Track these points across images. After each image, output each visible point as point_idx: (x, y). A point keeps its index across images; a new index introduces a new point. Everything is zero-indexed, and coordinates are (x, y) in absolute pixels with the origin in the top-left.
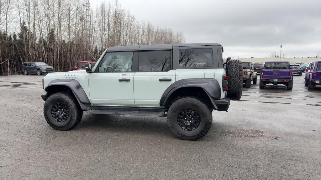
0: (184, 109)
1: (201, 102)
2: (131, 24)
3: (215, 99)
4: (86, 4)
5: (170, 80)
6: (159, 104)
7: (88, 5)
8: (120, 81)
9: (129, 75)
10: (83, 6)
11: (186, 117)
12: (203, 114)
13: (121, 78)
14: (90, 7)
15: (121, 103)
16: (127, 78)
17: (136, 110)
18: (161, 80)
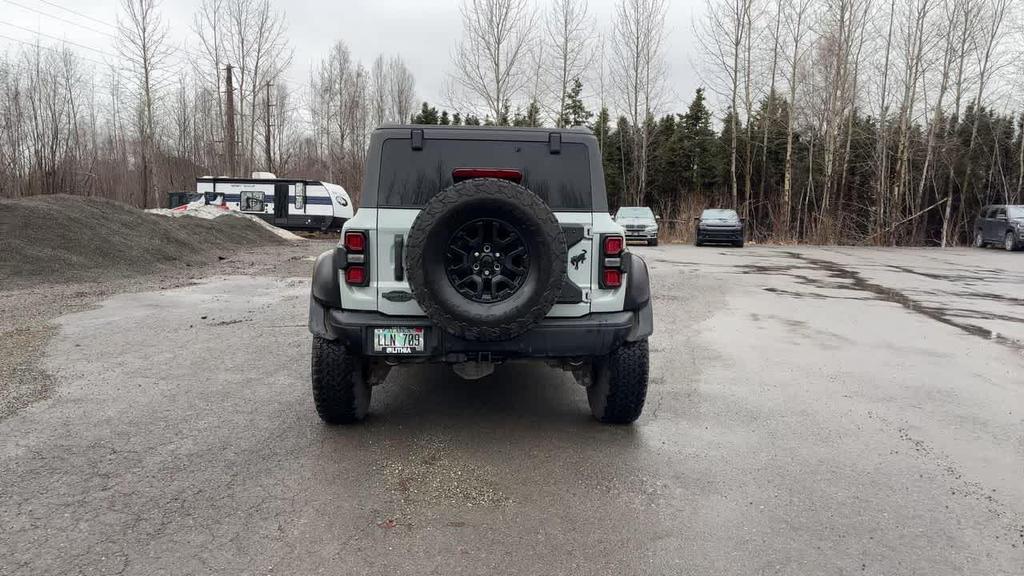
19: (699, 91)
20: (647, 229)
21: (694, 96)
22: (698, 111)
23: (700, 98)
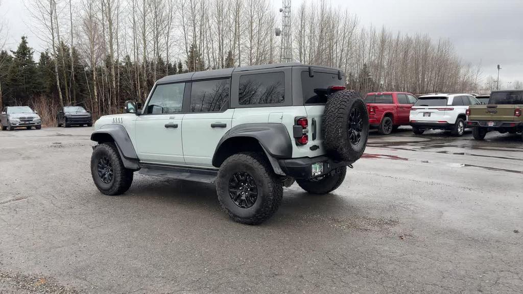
0: (236, 173)
1: (257, 162)
2: (351, 32)
3: (278, 158)
4: (286, 8)
5: (224, 126)
6: (211, 163)
7: (288, 9)
8: (167, 126)
9: (177, 118)
10: (281, 11)
11: (241, 186)
12: (260, 181)
13: (167, 123)
14: (290, 11)
15: (178, 161)
16: (175, 122)
17: (187, 171)
18: (213, 126)
19: (23, 38)
20: (34, 120)
21: (21, 41)
22: (24, 50)
23: (24, 42)
